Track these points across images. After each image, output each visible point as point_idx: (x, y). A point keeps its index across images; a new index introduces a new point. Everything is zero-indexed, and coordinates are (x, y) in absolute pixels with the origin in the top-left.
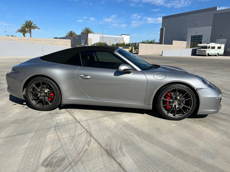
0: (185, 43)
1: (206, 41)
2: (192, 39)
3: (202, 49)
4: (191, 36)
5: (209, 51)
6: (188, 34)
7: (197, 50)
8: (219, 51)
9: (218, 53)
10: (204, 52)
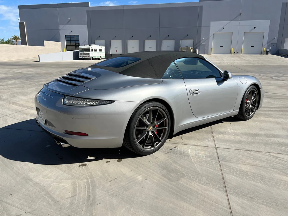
0: (59, 44)
1: (84, 42)
2: (68, 39)
3: (85, 51)
4: (66, 35)
5: (92, 54)
6: (61, 32)
7: (79, 53)
8: (101, 54)
9: (101, 56)
10: (88, 56)
